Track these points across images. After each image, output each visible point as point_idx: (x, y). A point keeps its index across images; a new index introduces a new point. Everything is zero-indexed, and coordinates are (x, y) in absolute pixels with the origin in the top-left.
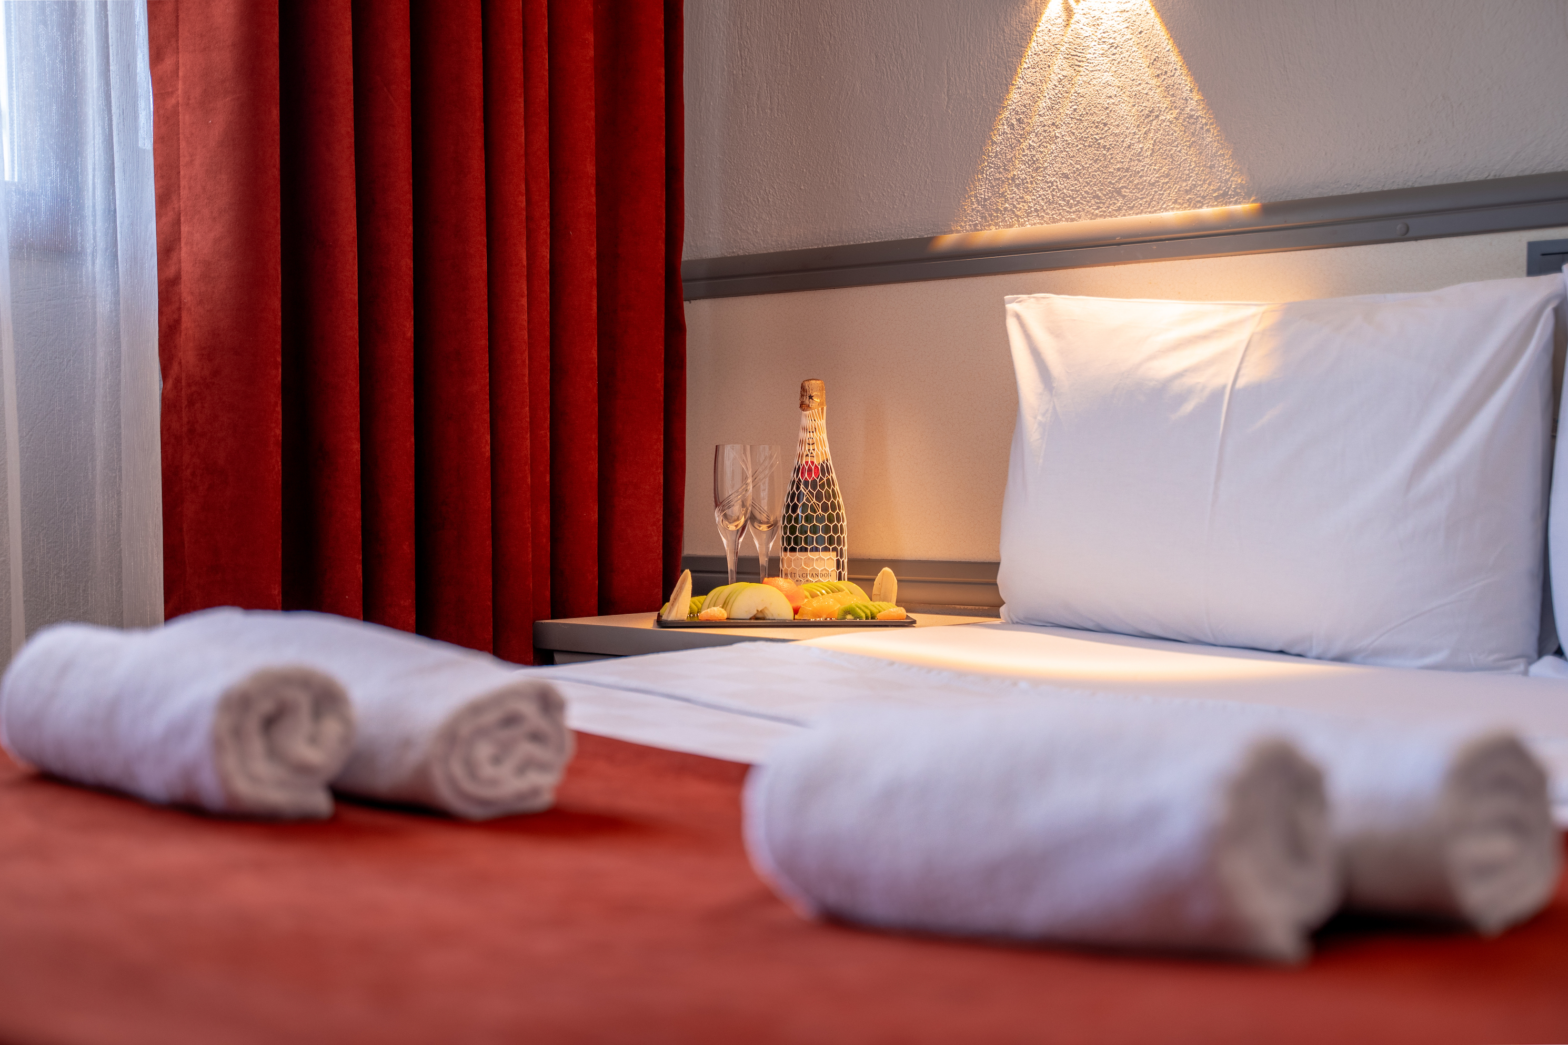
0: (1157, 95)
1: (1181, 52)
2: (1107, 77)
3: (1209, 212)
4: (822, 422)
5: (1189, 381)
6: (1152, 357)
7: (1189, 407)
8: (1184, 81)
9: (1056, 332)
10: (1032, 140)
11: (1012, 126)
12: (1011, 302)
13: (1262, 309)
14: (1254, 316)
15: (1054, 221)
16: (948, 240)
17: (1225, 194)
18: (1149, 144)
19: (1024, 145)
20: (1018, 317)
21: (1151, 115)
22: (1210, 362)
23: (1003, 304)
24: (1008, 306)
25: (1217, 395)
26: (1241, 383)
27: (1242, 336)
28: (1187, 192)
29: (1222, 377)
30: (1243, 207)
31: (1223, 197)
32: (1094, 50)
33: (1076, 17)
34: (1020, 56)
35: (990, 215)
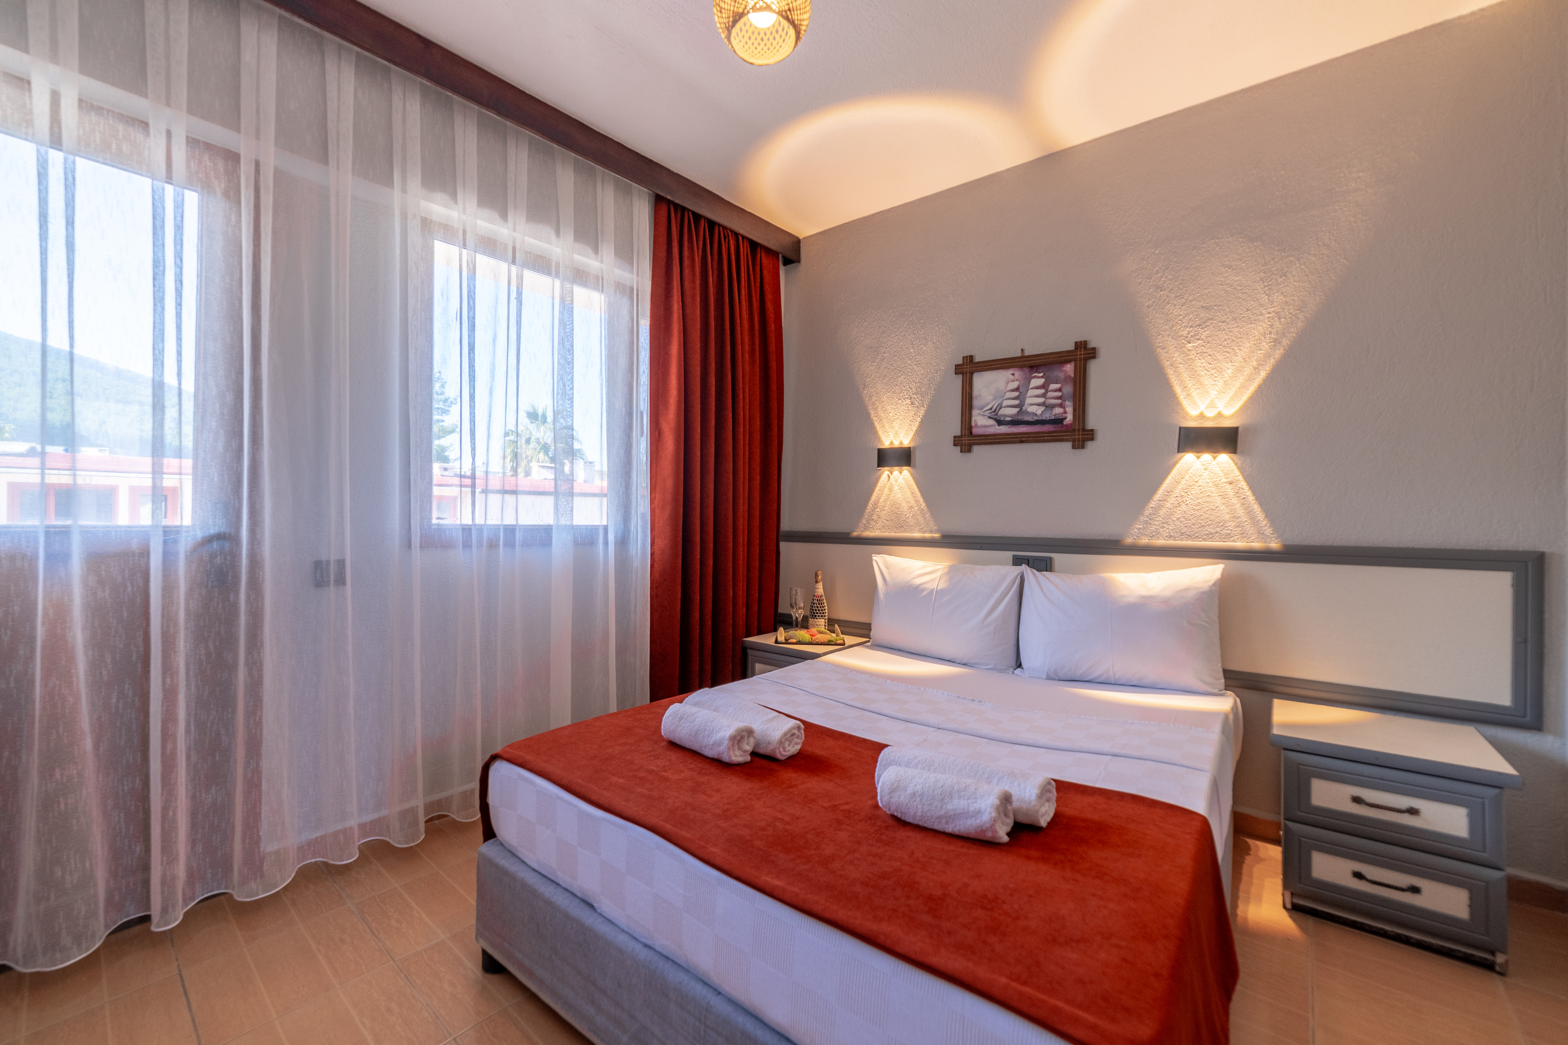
0: (913, 502)
1: (920, 492)
2: (900, 496)
3: (927, 535)
4: (821, 587)
5: (925, 586)
6: (914, 578)
7: (925, 593)
8: (921, 500)
9: (887, 567)
10: (878, 509)
11: (873, 505)
12: (874, 556)
13: (943, 566)
14: (941, 568)
15: (884, 532)
16: (855, 534)
17: (932, 531)
18: (911, 515)
19: (876, 511)
20: (876, 561)
21: (911, 507)
22: (930, 581)
23: (872, 557)
24: (873, 558)
25: (932, 591)
26: (939, 588)
27: (938, 574)
28: (922, 529)
29: (933, 586)
30: (937, 535)
31: (931, 532)
32: (896, 488)
33: (891, 478)
34: (875, 487)
35: (866, 528)
